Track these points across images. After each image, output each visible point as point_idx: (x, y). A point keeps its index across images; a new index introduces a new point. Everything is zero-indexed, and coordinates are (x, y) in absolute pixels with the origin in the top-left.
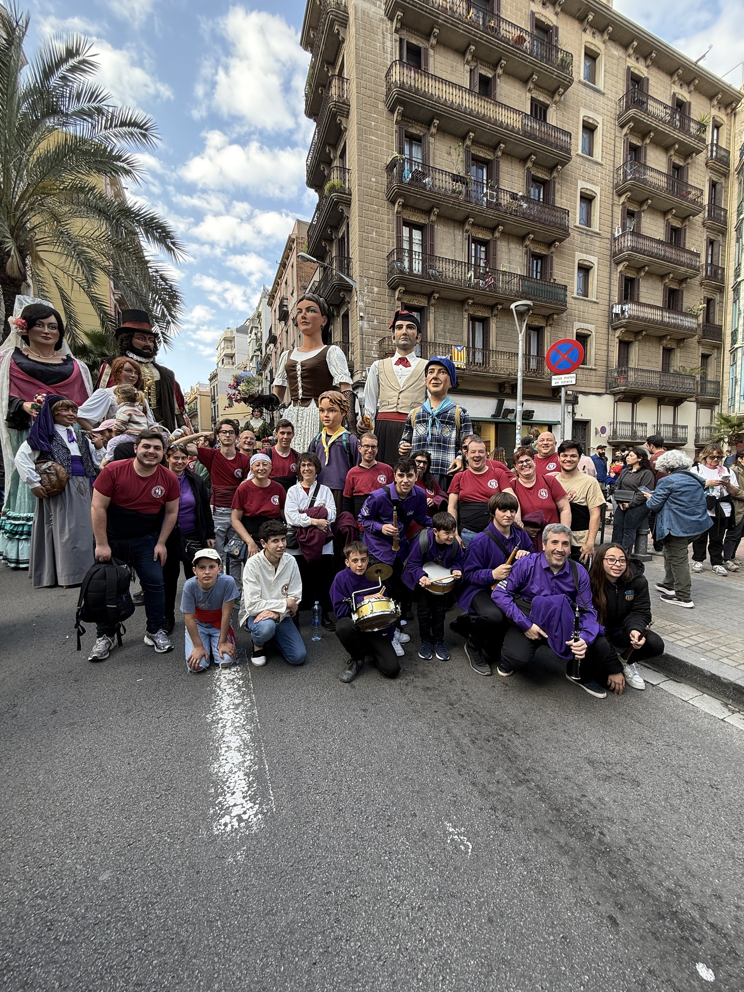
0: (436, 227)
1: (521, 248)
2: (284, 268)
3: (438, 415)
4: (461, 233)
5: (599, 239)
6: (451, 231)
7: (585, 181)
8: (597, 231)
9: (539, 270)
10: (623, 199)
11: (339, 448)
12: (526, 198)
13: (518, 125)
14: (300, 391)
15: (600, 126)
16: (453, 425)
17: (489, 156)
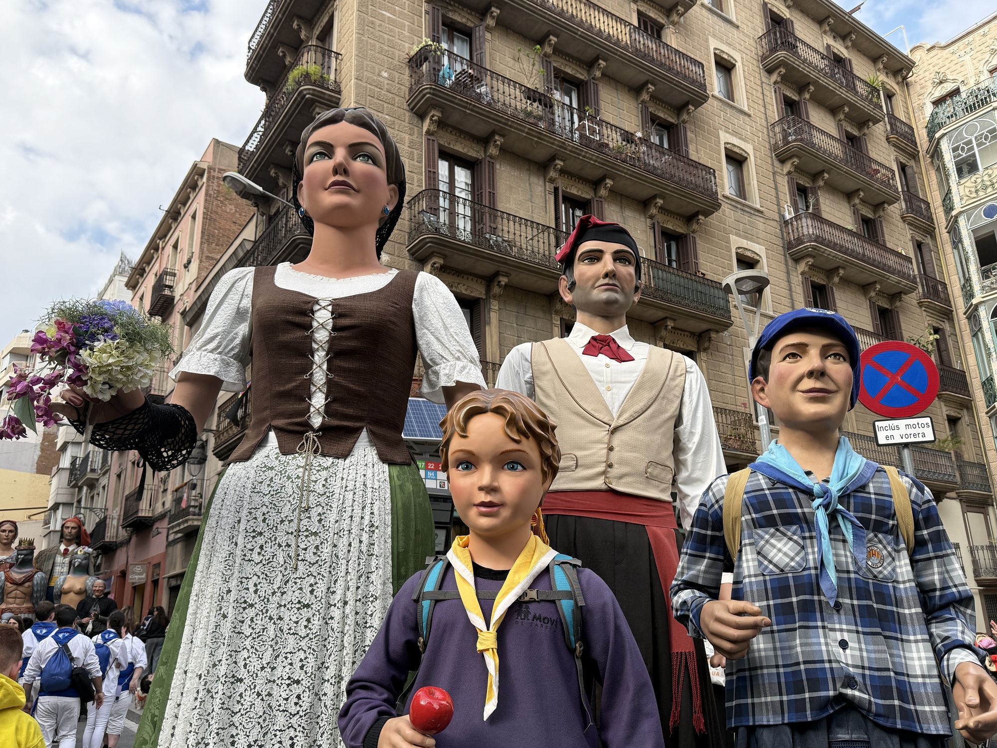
0: (498, 166)
1: (644, 219)
2: (176, 219)
3: (844, 497)
4: (541, 183)
5: (761, 219)
6: (524, 176)
7: (729, 133)
8: (758, 206)
9: (674, 257)
10: (788, 167)
11: (543, 631)
12: (645, 141)
13: (625, 38)
14: (318, 400)
15: (739, 65)
16: (894, 531)
17: (582, 75)
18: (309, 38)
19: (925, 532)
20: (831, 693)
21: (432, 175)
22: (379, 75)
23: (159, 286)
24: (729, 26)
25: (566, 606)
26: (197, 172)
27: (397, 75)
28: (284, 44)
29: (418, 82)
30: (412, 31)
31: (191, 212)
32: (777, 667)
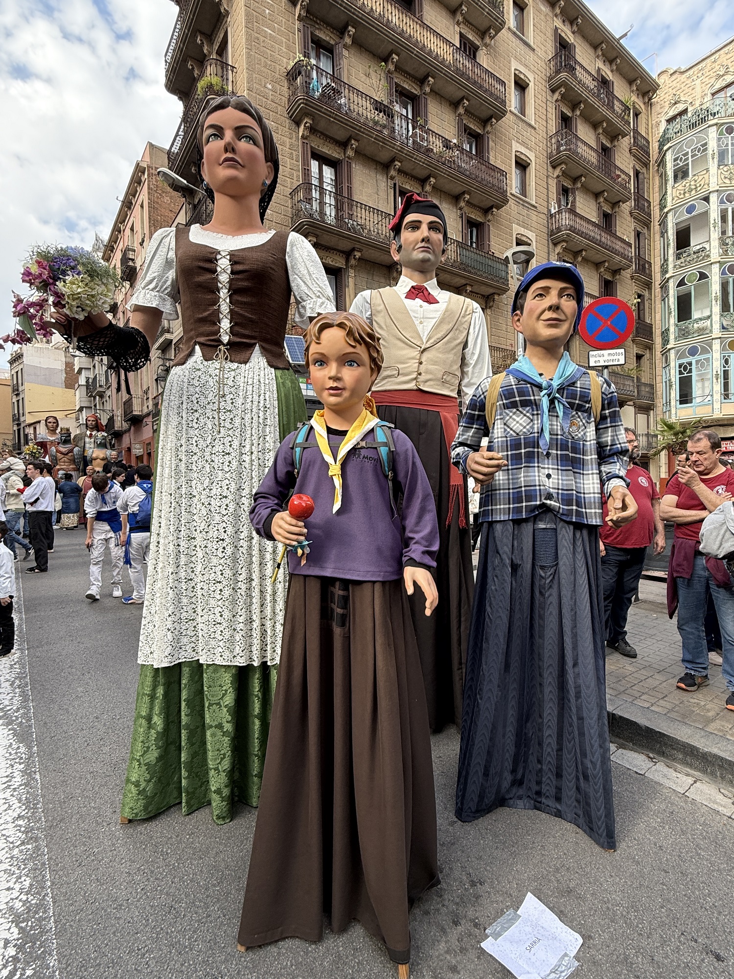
0: (354, 166)
1: (455, 210)
2: (129, 208)
3: (561, 390)
4: (385, 180)
5: (535, 213)
6: (373, 174)
7: (519, 143)
8: (534, 203)
9: (474, 240)
10: (557, 172)
11: (369, 465)
12: (458, 147)
13: (449, 58)
14: (225, 324)
15: (531, 85)
16: (588, 411)
17: (416, 91)
18: (210, 53)
19: (607, 411)
20: (538, 503)
21: (307, 172)
22: (265, 87)
23: (125, 260)
24: (527, 49)
25: (383, 451)
26: (139, 170)
27: (279, 87)
28: (192, 58)
29: (294, 94)
30: (288, 47)
31: (139, 202)
32: (509, 489)
